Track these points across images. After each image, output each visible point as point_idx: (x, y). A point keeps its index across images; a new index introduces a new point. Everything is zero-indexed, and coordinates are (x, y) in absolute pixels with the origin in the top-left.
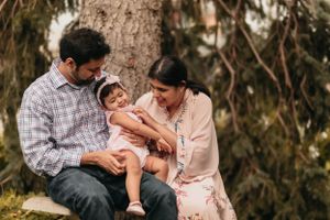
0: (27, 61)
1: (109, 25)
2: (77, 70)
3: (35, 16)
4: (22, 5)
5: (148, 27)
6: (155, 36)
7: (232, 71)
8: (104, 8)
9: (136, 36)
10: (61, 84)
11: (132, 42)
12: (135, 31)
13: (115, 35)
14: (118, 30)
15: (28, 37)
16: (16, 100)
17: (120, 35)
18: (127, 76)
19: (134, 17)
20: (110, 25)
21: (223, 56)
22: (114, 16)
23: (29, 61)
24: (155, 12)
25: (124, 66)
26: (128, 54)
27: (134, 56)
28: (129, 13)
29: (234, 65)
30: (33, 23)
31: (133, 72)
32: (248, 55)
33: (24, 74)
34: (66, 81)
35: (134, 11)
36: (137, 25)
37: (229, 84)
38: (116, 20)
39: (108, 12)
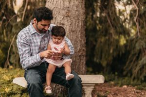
9: (70, 2)
10: (33, 33)
11: (68, 5)
17: (62, 2)
18: (66, 20)
25: (64, 16)
26: (66, 10)
27: (69, 11)
31: (69, 18)
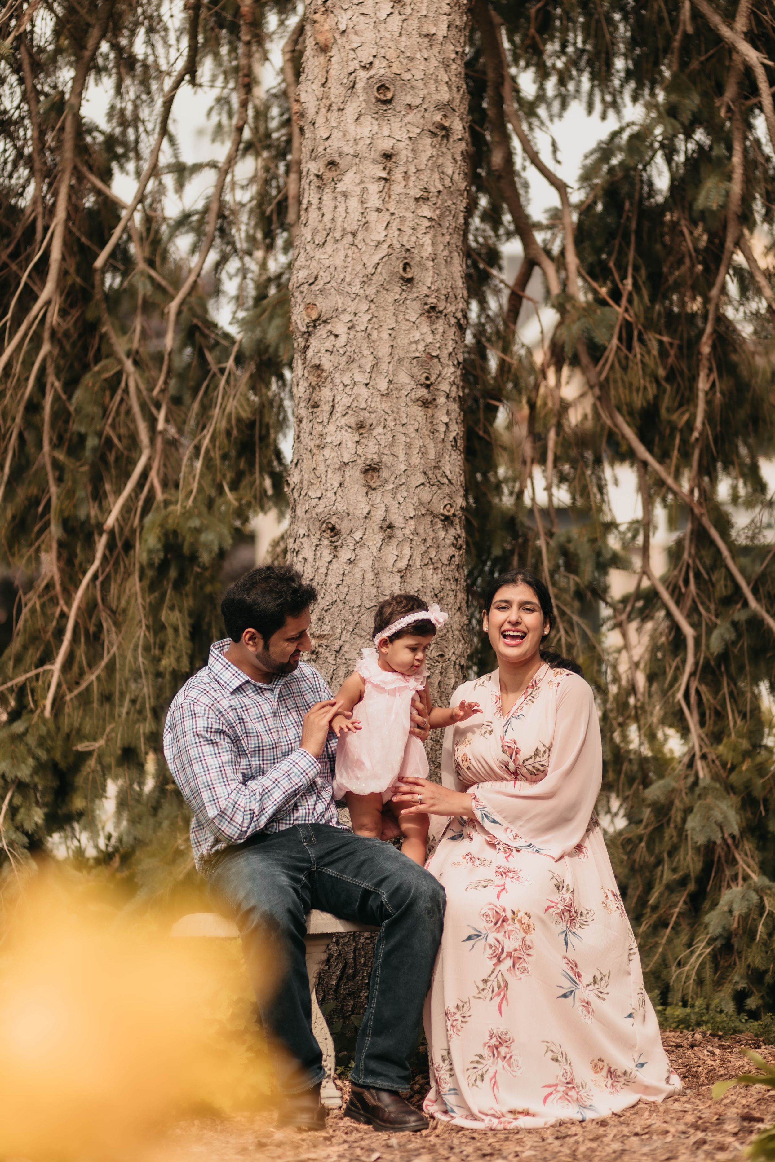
0: (170, 631)
1: (345, 554)
2: (266, 647)
3: (196, 523)
4: (160, 496)
5: (433, 553)
6: (450, 571)
7: (689, 631)
8: (334, 520)
9: (404, 574)
10: (237, 683)
12: (402, 564)
13: (359, 575)
14: (365, 564)
15: (173, 573)
16: (146, 727)
17: (370, 576)
19: (399, 534)
20: (350, 555)
21: (666, 596)
22: (357, 536)
23: (176, 630)
24: (447, 520)
28: (388, 528)
29: (692, 614)
30: (189, 539)
32: (722, 589)
33: (164, 662)
34: (247, 678)
35: (398, 522)
36: (407, 552)
37: (684, 661)
38: (360, 543)
39: (344, 526)
